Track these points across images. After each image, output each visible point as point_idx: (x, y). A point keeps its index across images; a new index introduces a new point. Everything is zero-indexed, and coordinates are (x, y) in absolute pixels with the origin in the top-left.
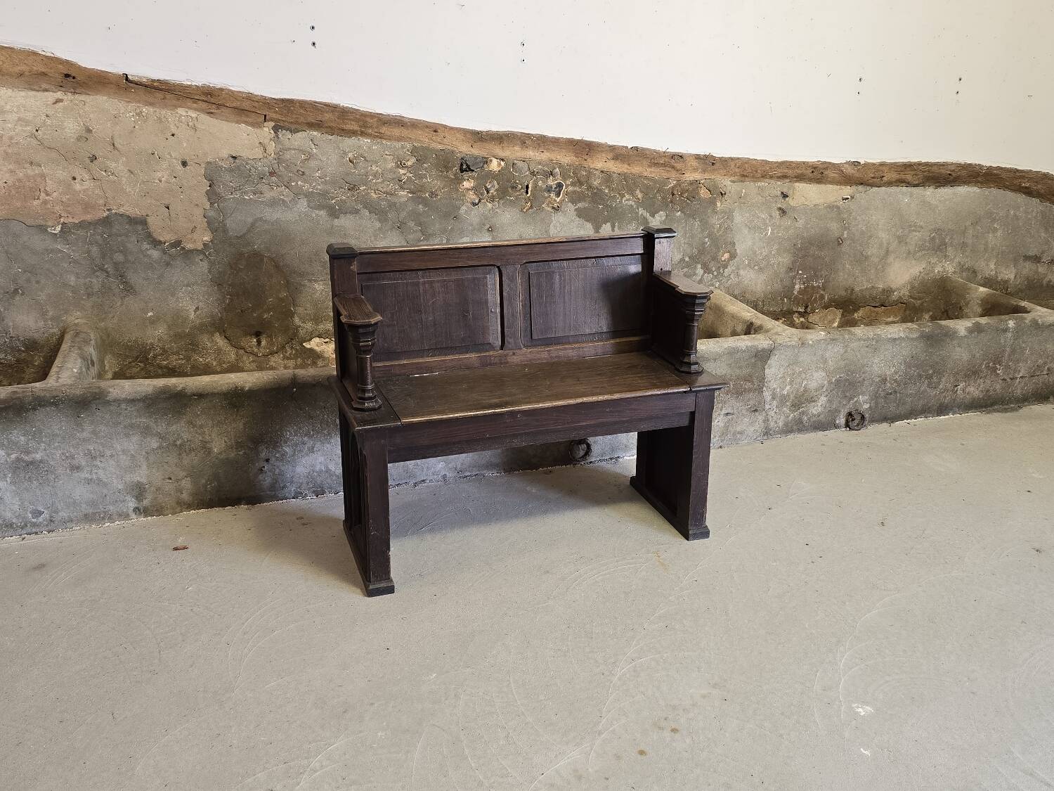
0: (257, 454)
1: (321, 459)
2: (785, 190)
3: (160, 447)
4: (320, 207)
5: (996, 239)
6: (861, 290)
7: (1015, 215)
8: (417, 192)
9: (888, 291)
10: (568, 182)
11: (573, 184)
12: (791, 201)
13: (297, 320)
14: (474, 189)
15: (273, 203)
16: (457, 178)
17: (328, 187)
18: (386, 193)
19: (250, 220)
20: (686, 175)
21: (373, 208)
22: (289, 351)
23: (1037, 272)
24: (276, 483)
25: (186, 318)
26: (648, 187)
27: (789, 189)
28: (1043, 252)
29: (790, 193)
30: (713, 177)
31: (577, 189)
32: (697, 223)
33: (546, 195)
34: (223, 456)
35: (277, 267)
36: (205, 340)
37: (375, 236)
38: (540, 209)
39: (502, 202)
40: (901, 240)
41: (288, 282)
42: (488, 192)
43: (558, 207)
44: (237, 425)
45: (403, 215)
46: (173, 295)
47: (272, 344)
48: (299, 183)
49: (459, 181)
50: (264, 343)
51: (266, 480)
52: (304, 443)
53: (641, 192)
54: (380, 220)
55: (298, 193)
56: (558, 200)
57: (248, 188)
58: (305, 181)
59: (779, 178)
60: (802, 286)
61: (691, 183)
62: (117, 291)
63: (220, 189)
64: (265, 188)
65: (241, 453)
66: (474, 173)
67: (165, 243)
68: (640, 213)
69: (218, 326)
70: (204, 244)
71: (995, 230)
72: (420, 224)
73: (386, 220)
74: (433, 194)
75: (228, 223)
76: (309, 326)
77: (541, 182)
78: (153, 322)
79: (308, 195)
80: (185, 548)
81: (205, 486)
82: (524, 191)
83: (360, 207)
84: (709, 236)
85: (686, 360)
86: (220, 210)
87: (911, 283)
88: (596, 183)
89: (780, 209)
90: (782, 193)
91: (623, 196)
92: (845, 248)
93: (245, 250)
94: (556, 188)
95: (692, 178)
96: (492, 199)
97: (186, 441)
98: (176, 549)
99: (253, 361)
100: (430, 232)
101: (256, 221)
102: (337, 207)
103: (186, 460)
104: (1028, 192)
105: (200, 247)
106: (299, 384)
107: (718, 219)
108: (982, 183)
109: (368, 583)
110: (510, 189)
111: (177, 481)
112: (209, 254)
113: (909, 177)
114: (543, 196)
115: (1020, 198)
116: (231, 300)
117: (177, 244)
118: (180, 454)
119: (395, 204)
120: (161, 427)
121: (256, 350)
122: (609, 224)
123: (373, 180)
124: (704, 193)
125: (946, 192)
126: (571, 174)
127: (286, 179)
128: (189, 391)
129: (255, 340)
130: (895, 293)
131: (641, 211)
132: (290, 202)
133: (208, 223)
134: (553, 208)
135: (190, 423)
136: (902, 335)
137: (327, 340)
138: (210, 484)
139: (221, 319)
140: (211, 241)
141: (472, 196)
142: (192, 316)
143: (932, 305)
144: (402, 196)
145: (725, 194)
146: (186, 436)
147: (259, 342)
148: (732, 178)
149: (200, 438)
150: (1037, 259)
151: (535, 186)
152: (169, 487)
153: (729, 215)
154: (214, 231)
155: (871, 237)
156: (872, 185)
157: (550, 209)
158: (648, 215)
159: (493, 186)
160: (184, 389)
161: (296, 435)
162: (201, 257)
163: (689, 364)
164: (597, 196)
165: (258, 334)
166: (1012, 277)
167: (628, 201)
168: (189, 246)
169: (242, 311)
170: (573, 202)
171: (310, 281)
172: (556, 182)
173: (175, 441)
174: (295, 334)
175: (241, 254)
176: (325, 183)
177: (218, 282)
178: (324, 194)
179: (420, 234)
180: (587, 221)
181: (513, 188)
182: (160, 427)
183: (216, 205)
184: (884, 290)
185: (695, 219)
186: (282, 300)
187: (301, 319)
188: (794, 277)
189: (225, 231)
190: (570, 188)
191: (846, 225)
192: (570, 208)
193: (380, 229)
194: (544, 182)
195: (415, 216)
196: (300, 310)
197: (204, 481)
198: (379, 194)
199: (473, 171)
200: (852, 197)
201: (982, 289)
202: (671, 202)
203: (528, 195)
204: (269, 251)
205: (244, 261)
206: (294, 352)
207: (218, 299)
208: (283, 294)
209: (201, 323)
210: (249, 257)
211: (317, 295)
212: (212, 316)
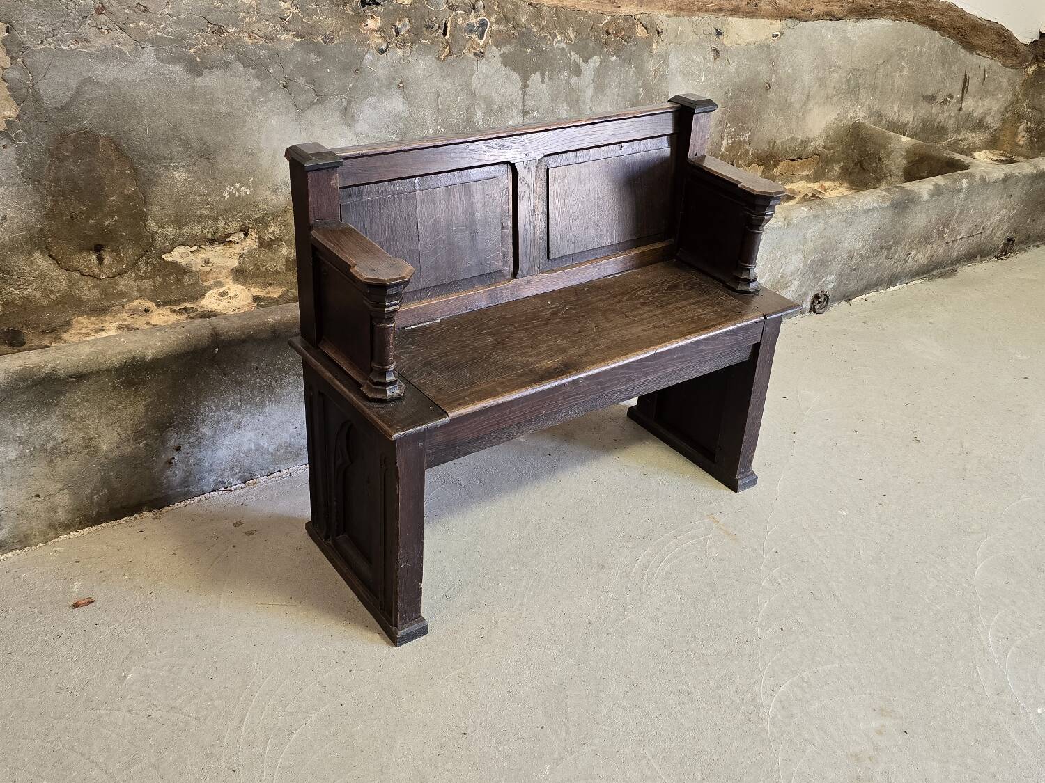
0: (164, 442)
1: (251, 435)
2: (719, 27)
3: (21, 457)
4: (174, 60)
5: (901, 79)
6: (782, 143)
7: (921, 52)
8: (306, 35)
9: (805, 142)
10: (493, 20)
11: (498, 21)
12: (726, 40)
13: (151, 225)
14: (382, 30)
15: (106, 55)
16: (357, 14)
17: (183, 30)
18: (265, 37)
19: (74, 82)
20: (622, 9)
21: (248, 60)
22: (143, 267)
23: (931, 113)
24: (189, 476)
26: (581, 24)
27: (723, 24)
28: (938, 92)
29: (724, 30)
30: (649, 11)
31: (502, 27)
32: (632, 70)
33: (467, 36)
34: (116, 453)
35: (119, 150)
36: (20, 263)
37: (254, 99)
38: (461, 56)
39: (415, 47)
40: (822, 83)
41: (135, 170)
42: (398, 33)
43: (481, 52)
44: (135, 409)
45: (290, 68)
47: (120, 261)
48: (141, 23)
49: (362, 19)
50: (107, 260)
51: (176, 475)
52: (228, 419)
53: (574, 30)
54: (258, 77)
55: (140, 40)
56: (481, 43)
57: (65, 33)
58: (150, 21)
59: (714, 11)
60: (730, 142)
61: (626, 19)
63: (24, 36)
64: (90, 32)
65: (141, 445)
66: (380, 8)
68: (573, 58)
69: (41, 242)
70: (8, 123)
71: (902, 68)
72: (313, 81)
73: (267, 77)
74: (327, 38)
75: (41, 87)
76: (169, 231)
77: (461, 19)
79: (156, 42)
80: (90, 602)
81: (90, 497)
82: (441, 31)
83: (230, 57)
84: (644, 85)
85: (744, 276)
86: (28, 69)
87: (826, 131)
88: (523, 19)
89: (715, 50)
90: (716, 30)
91: (554, 37)
92: (771, 94)
93: (70, 128)
94: (479, 27)
95: (627, 13)
96: (403, 44)
97: (60, 441)
98: (76, 606)
99: (94, 287)
100: (326, 91)
101: (84, 82)
102: (198, 60)
103: (61, 467)
104: (933, 25)
105: (2, 126)
106: (223, 340)
107: (654, 64)
108: (896, 15)
109: (393, 629)
110: (424, 29)
111: (49, 497)
112: (17, 137)
113: (835, 10)
114: (464, 38)
115: (926, 32)
116: (55, 202)
118: (52, 461)
119: (278, 53)
120: (22, 429)
121: (97, 271)
122: (538, 74)
123: (245, 17)
124: (640, 32)
125: (865, 24)
126: (497, 8)
127: (121, 18)
128: (62, 373)
129: (94, 257)
130: (812, 144)
131: (574, 56)
132: (131, 52)
133: (9, 88)
134: (475, 54)
135: (66, 416)
136: (876, 205)
137: (195, 248)
138: (96, 494)
139: (42, 231)
140: (18, 117)
141: (376, 39)
143: (843, 156)
144: (286, 41)
145: (662, 32)
146: (59, 435)
147: (100, 259)
148: (668, 12)
149: (82, 434)
150: (932, 99)
151: (455, 25)
152: (37, 507)
153: (665, 60)
154: (20, 101)
155: (795, 80)
156: (800, 19)
157: (471, 55)
158: (581, 59)
159: (404, 26)
160: (54, 370)
161: (218, 410)
163: (748, 281)
164: (524, 38)
165: (98, 249)
166: (911, 120)
167: (559, 43)
169: (72, 217)
170: (498, 45)
171: (166, 168)
172: (478, 19)
173: (43, 445)
174: (151, 244)
175: (65, 136)
176: (179, 23)
177: (33, 178)
178: (179, 40)
179: (313, 95)
180: (514, 70)
181: (428, 27)
182: (19, 429)
183: (19, 60)
184: (802, 141)
185: (630, 64)
186: (128, 198)
187: (157, 222)
188: (723, 132)
189: (38, 100)
190: (495, 27)
191: (775, 68)
192: (494, 53)
193: (260, 89)
194: (465, 19)
195: (305, 68)
196: (155, 209)
197: (88, 491)
198: (257, 39)
199: (379, 4)
200: (782, 34)
201: (904, 138)
202: (606, 43)
203: (447, 37)
204: (105, 128)
205: (69, 144)
206: (150, 268)
207: (35, 203)
208: (130, 189)
209: (11, 240)
210: (77, 138)
211: (179, 187)
212: (28, 228)
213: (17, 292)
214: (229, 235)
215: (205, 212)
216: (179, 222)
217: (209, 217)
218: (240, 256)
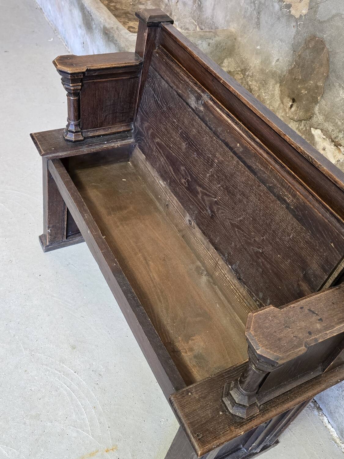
13: (317, 108)
19: (334, 12)
22: (302, 126)
25: (270, 63)
35: (328, 60)
41: (328, 76)
46: (273, 42)
47: (296, 114)
50: (293, 109)
62: (254, 22)
67: (284, 2)
69: (281, 81)
70: (301, 16)
75: (321, 6)
76: (321, 118)
78: (258, 53)
93: (318, 34)
101: (338, 15)
105: (297, 16)
112: (299, 24)
116: (295, 66)
117: (289, 6)
121: (287, 110)
129: (291, 103)
137: (325, 137)
139: (284, 76)
140: (305, 15)
142: (273, 63)
147: (291, 106)
154: (310, 8)
162: (294, 24)
165: (294, 101)
168: (293, 12)
169: (295, 78)
171: (340, 85)
174: (311, 118)
175: (315, 37)
177: (295, 49)
186: (317, 87)
187: (319, 109)
189: (315, 12)
196: (323, 103)
204: (330, 45)
205: (314, 42)
206: (304, 129)
207: (289, 61)
208: (320, 84)
209: (275, 71)
210: (317, 41)
211: (338, 99)
212: (282, 71)
213: (264, 95)
214: (341, 146)
215: (339, 123)
216: (327, 118)
217: (338, 127)
218: (338, 161)
